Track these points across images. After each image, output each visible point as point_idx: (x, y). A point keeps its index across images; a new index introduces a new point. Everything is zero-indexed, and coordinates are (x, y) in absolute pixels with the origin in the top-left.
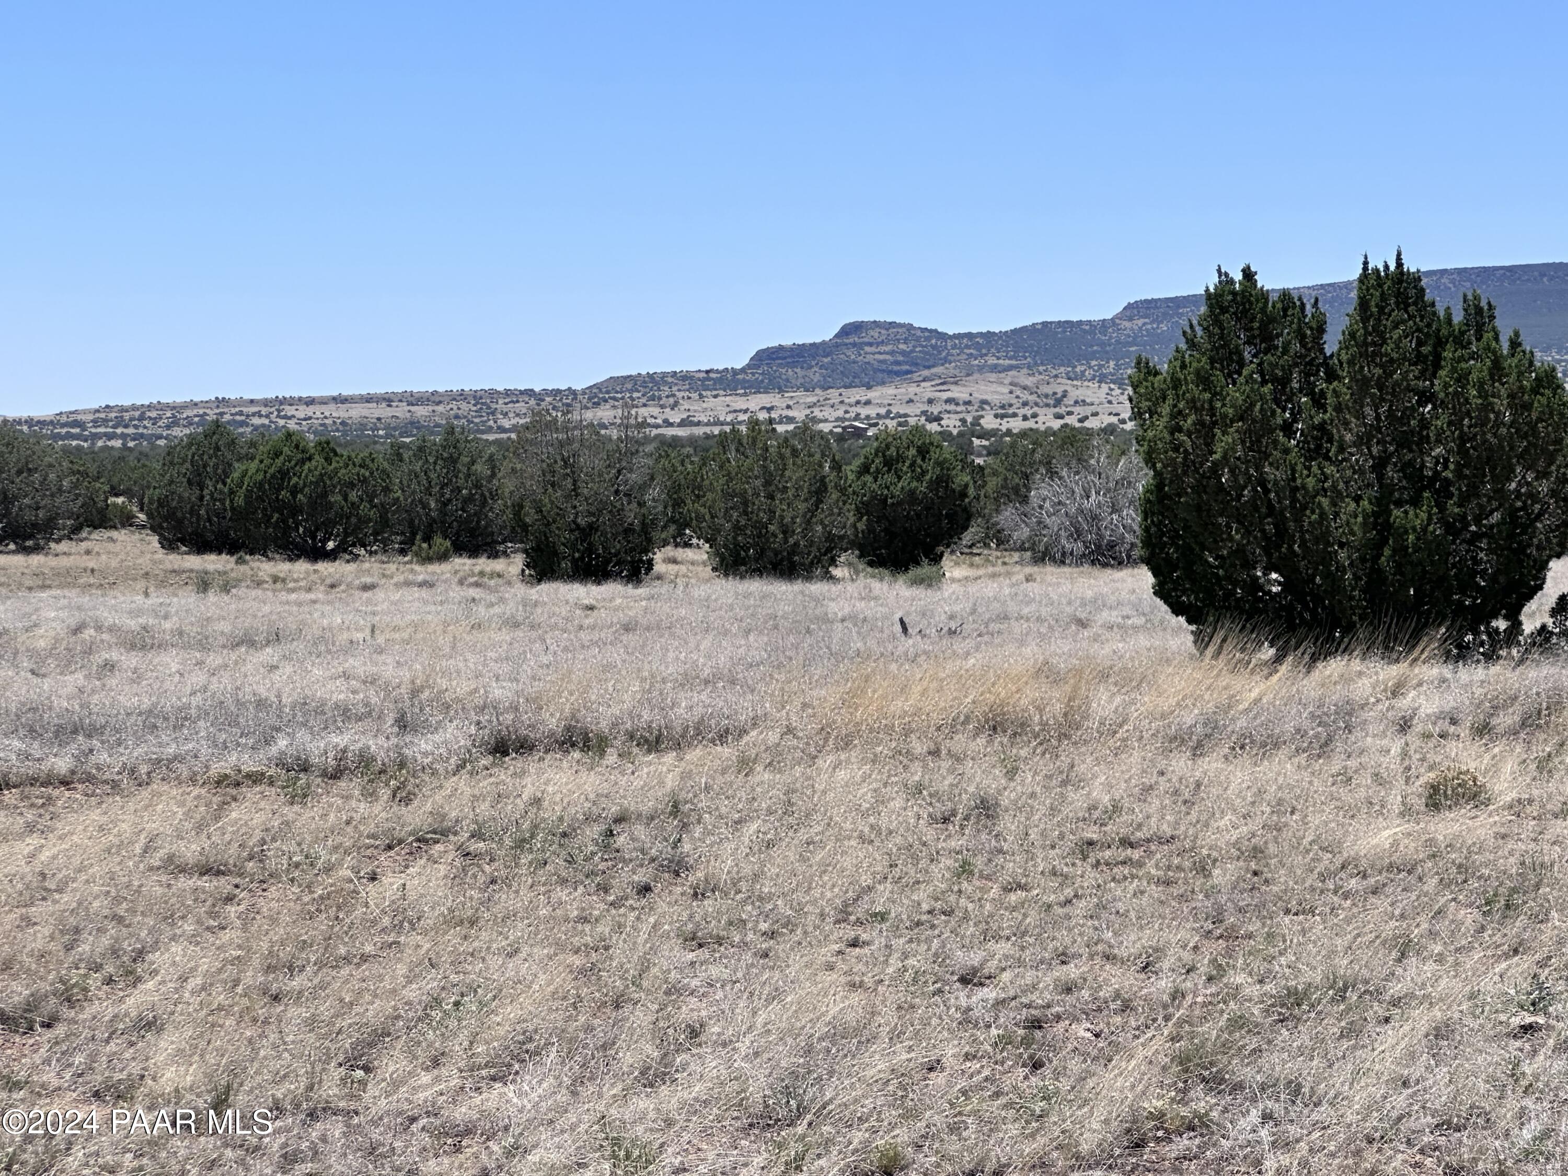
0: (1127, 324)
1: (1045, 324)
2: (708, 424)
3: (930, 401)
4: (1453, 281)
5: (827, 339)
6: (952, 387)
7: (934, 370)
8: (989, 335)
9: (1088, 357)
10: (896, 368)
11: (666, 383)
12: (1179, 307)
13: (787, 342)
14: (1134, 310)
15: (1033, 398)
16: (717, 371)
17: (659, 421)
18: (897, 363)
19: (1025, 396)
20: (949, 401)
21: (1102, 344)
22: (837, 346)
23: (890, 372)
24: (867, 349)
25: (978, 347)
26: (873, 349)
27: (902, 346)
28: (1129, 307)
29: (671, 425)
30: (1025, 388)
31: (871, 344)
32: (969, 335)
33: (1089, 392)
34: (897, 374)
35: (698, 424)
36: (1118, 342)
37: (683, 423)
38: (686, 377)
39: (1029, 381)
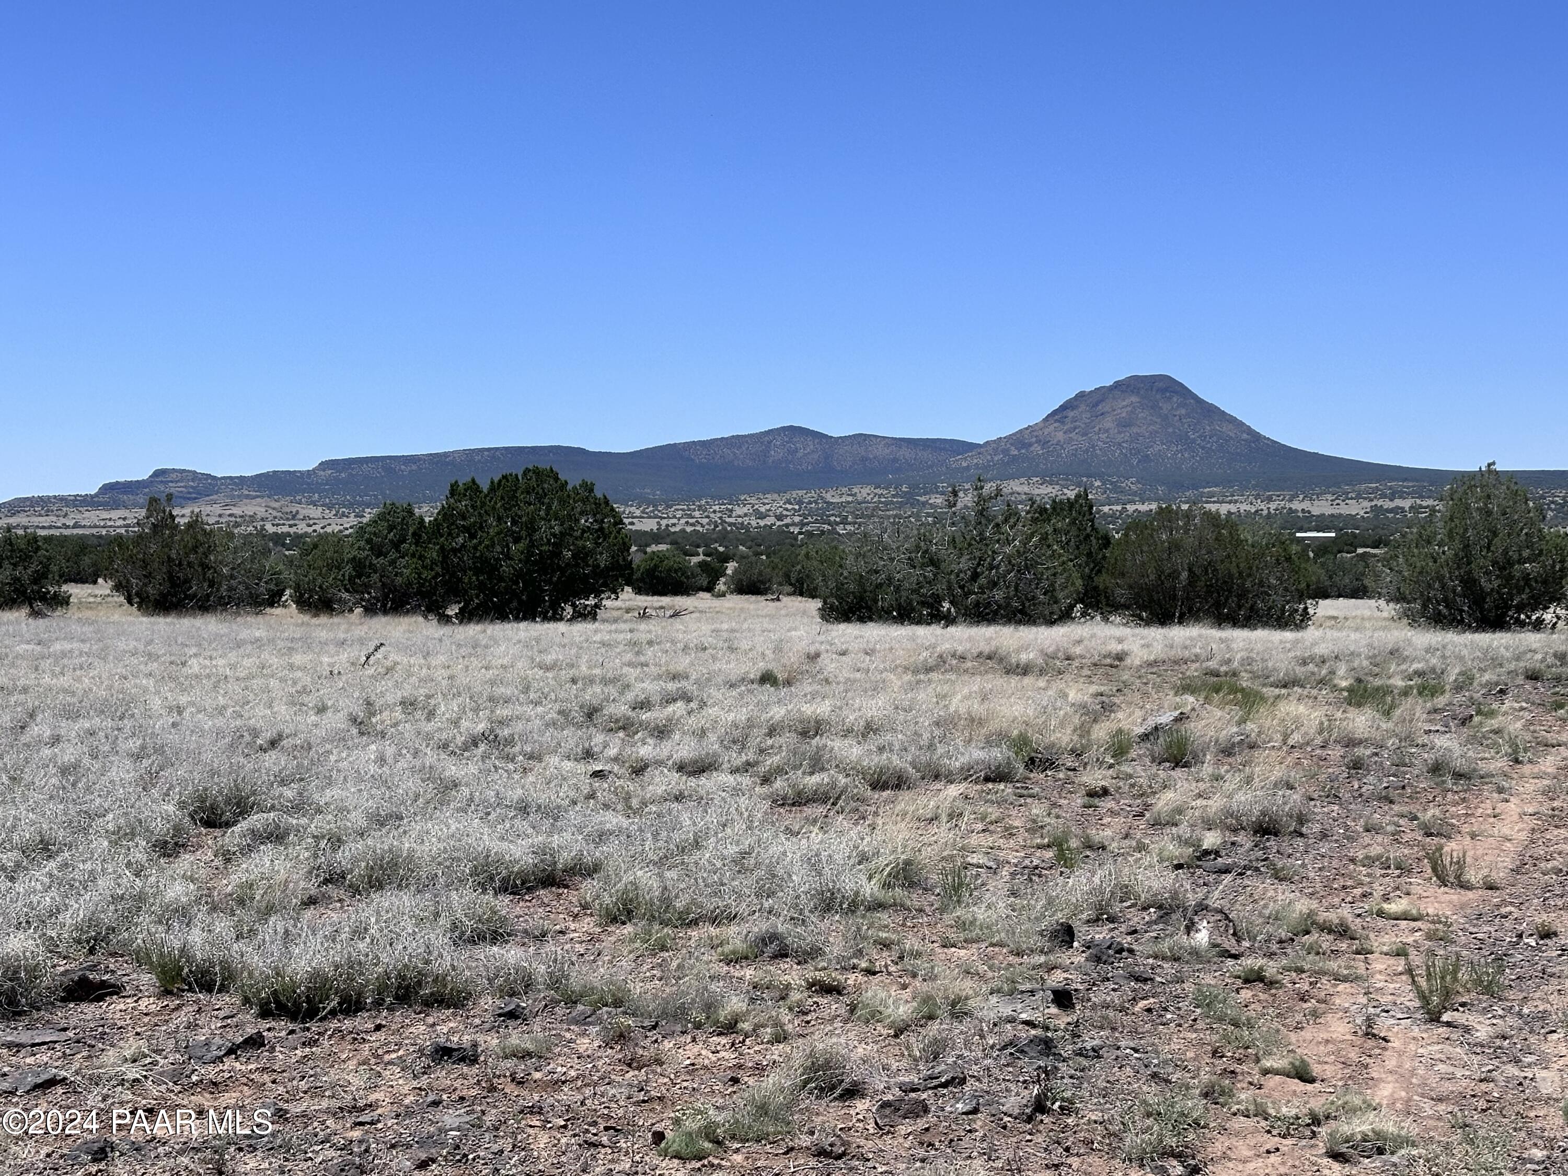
0: (322, 473)
1: (275, 472)
2: (90, 527)
3: (220, 516)
4: (502, 454)
5: (145, 478)
6: (232, 507)
7: (211, 497)
8: (241, 478)
9: (304, 491)
10: (189, 496)
11: (51, 502)
12: (350, 464)
13: (121, 479)
14: (325, 465)
15: (280, 514)
16: (81, 496)
17: (59, 525)
18: (189, 493)
19: (275, 513)
20: (230, 515)
21: (308, 484)
22: (152, 482)
23: (185, 498)
24: (171, 484)
25: (235, 484)
26: (173, 485)
27: (192, 484)
28: (322, 464)
29: (68, 527)
30: (274, 509)
31: (172, 482)
32: (230, 478)
33: (311, 511)
34: (189, 499)
35: (84, 526)
36: (317, 482)
37: (76, 526)
38: (62, 499)
39: (276, 505)
